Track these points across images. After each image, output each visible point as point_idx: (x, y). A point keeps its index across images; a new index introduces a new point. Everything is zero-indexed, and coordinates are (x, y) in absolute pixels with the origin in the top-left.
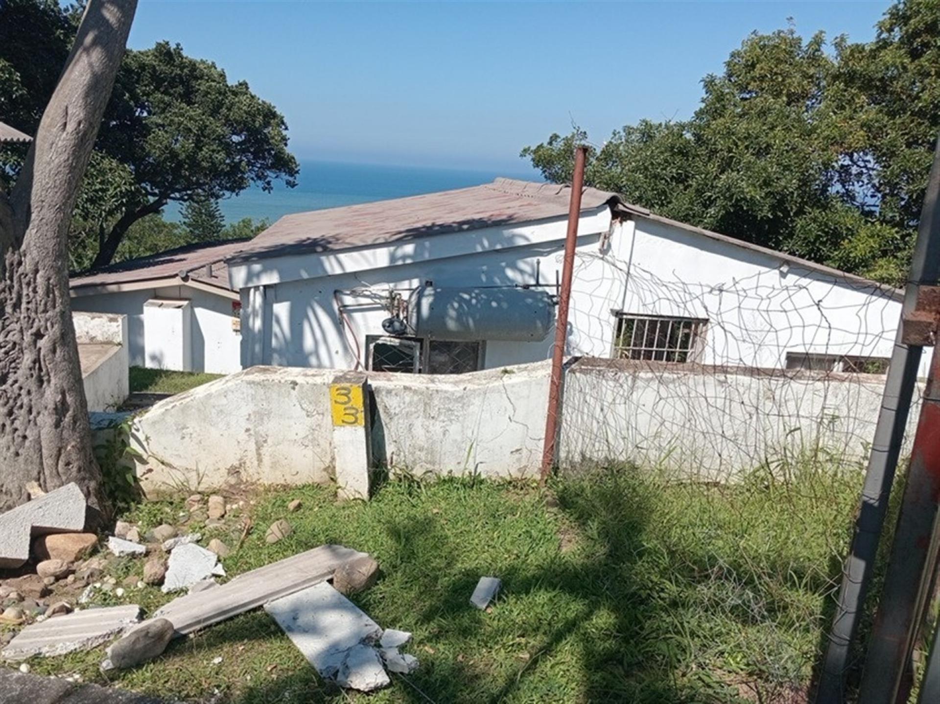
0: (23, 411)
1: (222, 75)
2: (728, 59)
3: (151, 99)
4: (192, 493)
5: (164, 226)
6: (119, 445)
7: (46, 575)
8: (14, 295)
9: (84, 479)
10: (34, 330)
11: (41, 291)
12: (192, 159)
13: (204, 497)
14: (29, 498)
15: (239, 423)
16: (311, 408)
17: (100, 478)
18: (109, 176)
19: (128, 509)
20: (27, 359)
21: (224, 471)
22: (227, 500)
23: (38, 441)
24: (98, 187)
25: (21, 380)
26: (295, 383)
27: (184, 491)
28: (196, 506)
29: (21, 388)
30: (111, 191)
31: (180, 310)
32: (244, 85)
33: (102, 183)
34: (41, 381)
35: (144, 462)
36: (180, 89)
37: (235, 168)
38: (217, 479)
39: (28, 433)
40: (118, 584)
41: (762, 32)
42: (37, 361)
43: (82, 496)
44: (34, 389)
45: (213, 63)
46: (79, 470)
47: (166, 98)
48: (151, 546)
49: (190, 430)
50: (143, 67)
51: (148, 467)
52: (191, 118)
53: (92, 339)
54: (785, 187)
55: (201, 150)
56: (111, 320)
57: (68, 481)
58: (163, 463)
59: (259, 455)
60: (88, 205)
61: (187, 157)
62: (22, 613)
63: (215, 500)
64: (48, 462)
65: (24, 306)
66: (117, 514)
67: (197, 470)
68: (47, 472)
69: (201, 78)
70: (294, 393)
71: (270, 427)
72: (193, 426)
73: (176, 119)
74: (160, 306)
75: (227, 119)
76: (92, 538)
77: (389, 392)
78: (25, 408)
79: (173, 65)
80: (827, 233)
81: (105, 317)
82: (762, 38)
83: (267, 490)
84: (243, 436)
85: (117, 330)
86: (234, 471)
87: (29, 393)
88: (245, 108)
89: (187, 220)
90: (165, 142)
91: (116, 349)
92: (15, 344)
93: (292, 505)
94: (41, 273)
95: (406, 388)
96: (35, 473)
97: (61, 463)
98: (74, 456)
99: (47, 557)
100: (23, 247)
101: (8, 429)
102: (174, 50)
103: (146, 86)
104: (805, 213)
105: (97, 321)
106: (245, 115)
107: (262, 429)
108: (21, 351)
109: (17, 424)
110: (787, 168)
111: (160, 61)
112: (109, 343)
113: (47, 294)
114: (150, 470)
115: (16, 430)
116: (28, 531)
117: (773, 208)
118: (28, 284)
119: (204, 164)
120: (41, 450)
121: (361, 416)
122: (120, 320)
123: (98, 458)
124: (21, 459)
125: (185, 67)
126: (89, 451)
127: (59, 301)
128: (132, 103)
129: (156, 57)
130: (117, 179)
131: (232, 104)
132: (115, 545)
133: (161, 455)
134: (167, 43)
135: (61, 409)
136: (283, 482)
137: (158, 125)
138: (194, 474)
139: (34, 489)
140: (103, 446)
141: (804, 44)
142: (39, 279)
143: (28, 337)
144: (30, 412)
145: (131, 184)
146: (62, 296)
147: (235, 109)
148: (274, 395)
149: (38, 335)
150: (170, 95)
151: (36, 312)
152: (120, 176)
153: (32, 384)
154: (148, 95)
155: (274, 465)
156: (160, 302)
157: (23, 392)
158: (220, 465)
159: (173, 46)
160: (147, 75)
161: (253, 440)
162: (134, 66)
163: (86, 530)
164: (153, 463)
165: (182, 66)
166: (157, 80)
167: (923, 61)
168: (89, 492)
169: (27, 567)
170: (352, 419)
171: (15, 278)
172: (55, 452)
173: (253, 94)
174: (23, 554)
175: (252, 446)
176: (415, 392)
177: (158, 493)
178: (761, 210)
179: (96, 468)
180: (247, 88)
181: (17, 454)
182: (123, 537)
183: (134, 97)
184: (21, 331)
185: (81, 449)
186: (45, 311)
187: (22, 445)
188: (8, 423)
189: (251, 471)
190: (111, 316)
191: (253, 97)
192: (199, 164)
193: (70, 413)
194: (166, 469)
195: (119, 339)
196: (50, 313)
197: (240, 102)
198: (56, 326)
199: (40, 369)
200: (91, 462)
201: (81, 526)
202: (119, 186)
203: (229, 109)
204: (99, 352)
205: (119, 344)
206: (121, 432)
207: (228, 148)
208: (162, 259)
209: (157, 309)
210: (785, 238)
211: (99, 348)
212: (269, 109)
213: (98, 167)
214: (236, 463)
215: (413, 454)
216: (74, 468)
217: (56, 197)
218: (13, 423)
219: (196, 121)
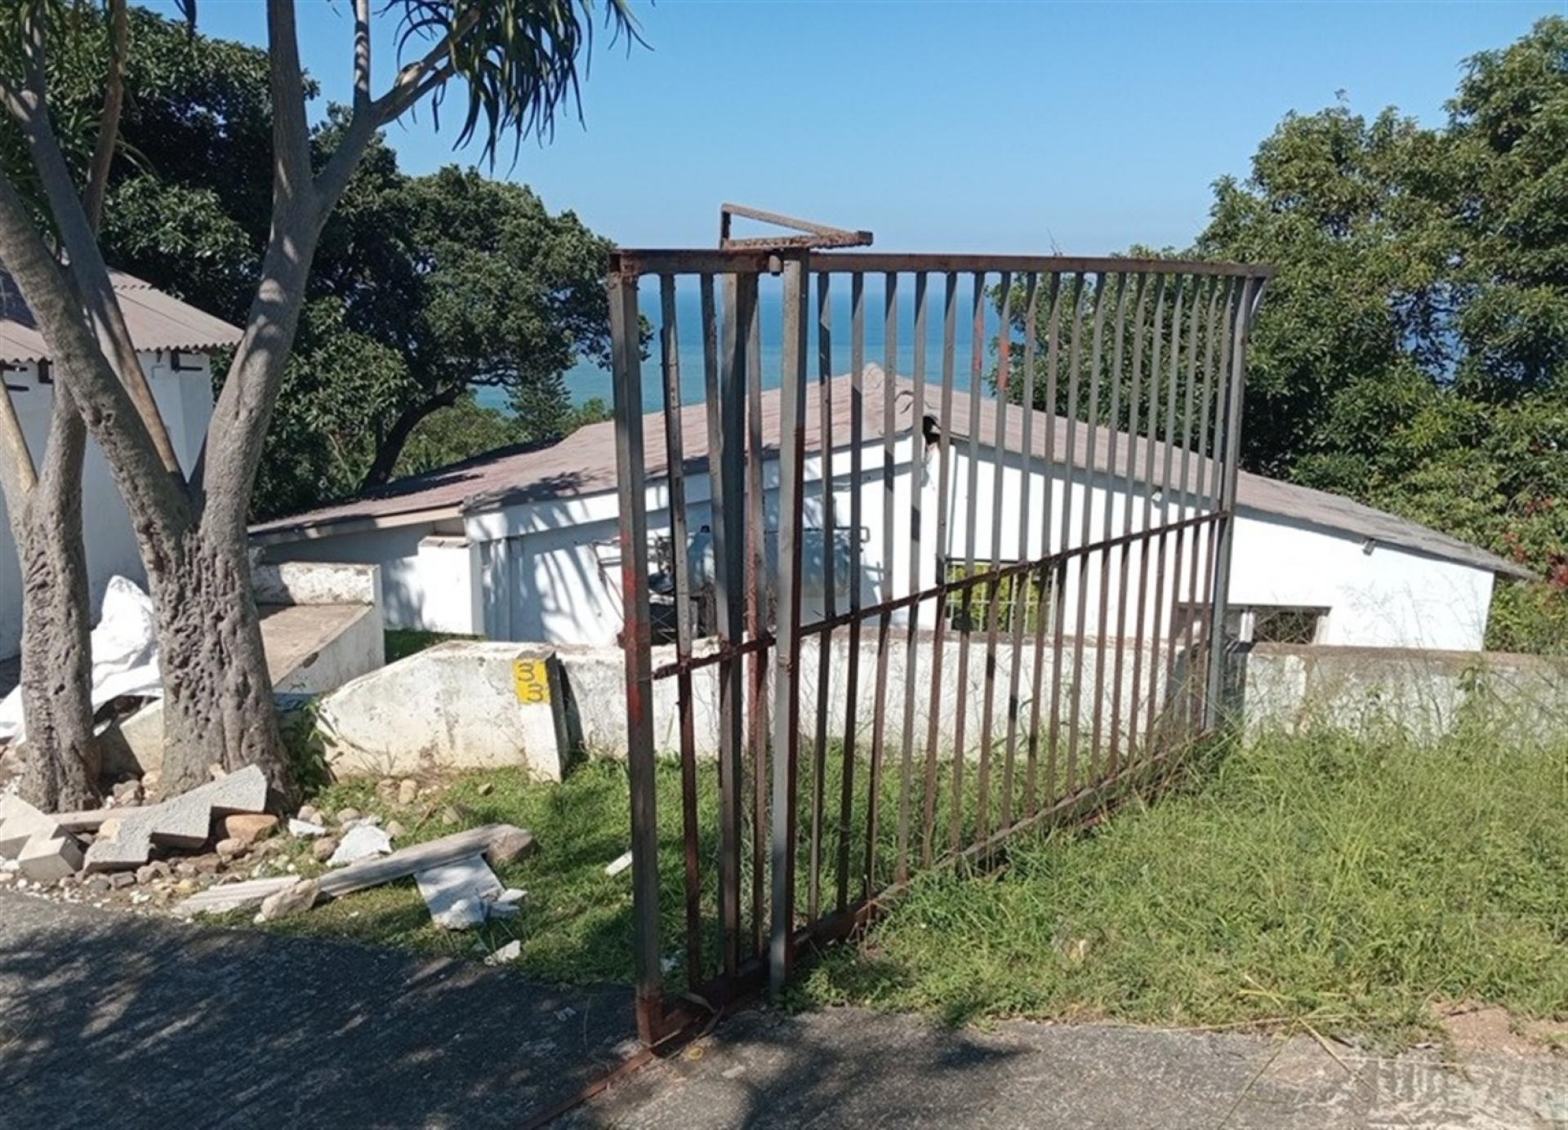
0: (206, 694)
1: (538, 206)
2: (1256, 152)
3: (435, 248)
4: (384, 777)
5: (477, 414)
6: (306, 727)
7: (224, 853)
8: (194, 580)
9: (268, 761)
10: (214, 613)
11: (219, 574)
12: (494, 333)
13: (396, 782)
14: (213, 778)
15: (428, 703)
16: (501, 685)
17: (287, 762)
18: (373, 368)
19: (316, 794)
20: (208, 641)
21: (415, 754)
22: (420, 785)
23: (221, 723)
24: (358, 383)
25: (203, 663)
26: (482, 660)
27: (377, 775)
28: (388, 790)
29: (202, 671)
30: (376, 388)
31: (467, 551)
32: (570, 216)
33: (362, 378)
34: (222, 663)
35: (333, 744)
36: (477, 231)
37: (555, 339)
38: (410, 763)
39: (211, 715)
40: (291, 861)
41: (1301, 113)
42: (217, 643)
43: (263, 778)
44: (215, 671)
45: (527, 187)
46: (263, 752)
47: (457, 246)
48: (332, 830)
49: (378, 711)
50: (423, 204)
51: (338, 750)
52: (491, 274)
53: (336, 597)
54: (1308, 350)
55: (506, 318)
56: (359, 573)
57: (251, 762)
58: (353, 746)
59: (451, 736)
60: (346, 409)
61: (487, 330)
62: (196, 884)
63: (408, 785)
64: (231, 745)
65: (203, 590)
66: (304, 798)
67: (388, 753)
68: (230, 755)
69: (507, 213)
70: (482, 670)
71: (460, 706)
72: (381, 706)
73: (470, 276)
74: (441, 544)
75: (543, 268)
76: (271, 820)
77: (581, 667)
78: (208, 690)
79: (465, 198)
80: (1377, 414)
81: (352, 569)
82: (1303, 121)
83: (462, 774)
84: (434, 716)
85: (366, 585)
86: (426, 754)
87: (211, 675)
88: (568, 253)
89: (515, 401)
90: (455, 310)
91: (366, 610)
92: (196, 627)
93: (482, 789)
94: (219, 557)
95: (598, 662)
96: (218, 756)
97: (244, 746)
98: (257, 738)
99: (227, 836)
100: (201, 532)
101: (192, 711)
102: (467, 176)
103: (427, 229)
104: (1348, 385)
105: (341, 575)
106: (568, 264)
107: (451, 709)
108: (202, 634)
109: (200, 706)
110: (1313, 322)
111: (448, 192)
112: (357, 602)
113: (226, 576)
114: (341, 754)
115: (199, 712)
116: (208, 811)
117: (1291, 381)
118: (207, 568)
119: (510, 338)
120: (223, 732)
121: (546, 693)
122: (370, 573)
123: (285, 741)
124: (204, 742)
125: (482, 200)
126: (274, 733)
127: (237, 585)
128: (408, 256)
129: (441, 187)
130: (384, 371)
131: (552, 248)
132: (296, 827)
133: (351, 736)
134: (456, 167)
135: (242, 691)
136: (477, 764)
137: (445, 286)
138: (385, 757)
139: (216, 770)
140: (291, 729)
141: (1369, 124)
142: (218, 563)
143: (208, 621)
144: (212, 694)
145: (403, 377)
146: (241, 578)
147: (554, 255)
148: (462, 672)
149: (219, 618)
150: (462, 240)
151: (216, 595)
152: (388, 367)
153: (213, 667)
154: (431, 242)
155: (468, 747)
156: (440, 539)
157: (205, 674)
158: (411, 747)
159: (464, 170)
160: (428, 215)
161: (443, 721)
162: (411, 203)
163: (266, 812)
164: (343, 746)
165: (478, 200)
166: (444, 219)
167: (1514, 155)
168: (273, 776)
169: (206, 847)
170: (537, 696)
171: (195, 561)
172: (237, 734)
173: (585, 226)
174: (202, 831)
175: (443, 727)
176: (608, 666)
177: (349, 777)
178: (1273, 386)
179: (282, 751)
180: (575, 221)
181: (201, 737)
182: (306, 820)
183: (410, 246)
184: (202, 615)
185: (265, 731)
186: (225, 594)
187: (205, 727)
188: (191, 705)
189: (444, 754)
190: (359, 567)
191: (582, 233)
192: (502, 339)
193: (252, 694)
194: (357, 752)
195: (370, 597)
196: (229, 596)
197: (561, 244)
198: (236, 609)
199: (221, 651)
200: (276, 745)
201: (261, 807)
202: (386, 381)
203: (547, 255)
204: (343, 615)
205: (370, 603)
206: (308, 714)
207: (543, 313)
208: (449, 475)
209: (436, 549)
210: (1319, 422)
211: (344, 609)
212: (607, 248)
213: (358, 356)
214: (428, 745)
215: (612, 733)
216: (258, 748)
217: (230, 483)
218: (195, 705)
219: (498, 277)
